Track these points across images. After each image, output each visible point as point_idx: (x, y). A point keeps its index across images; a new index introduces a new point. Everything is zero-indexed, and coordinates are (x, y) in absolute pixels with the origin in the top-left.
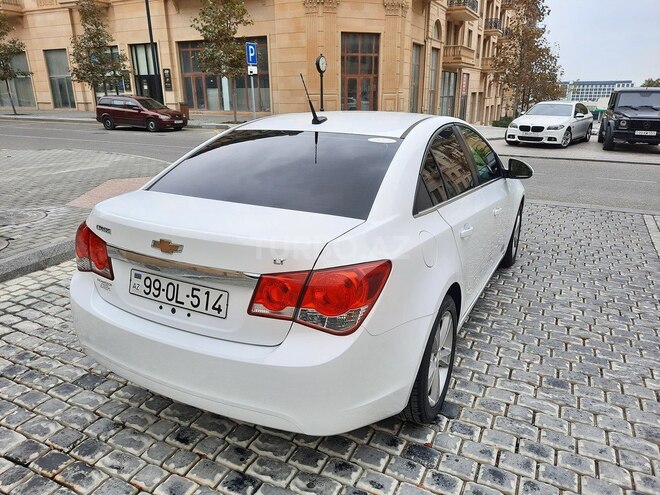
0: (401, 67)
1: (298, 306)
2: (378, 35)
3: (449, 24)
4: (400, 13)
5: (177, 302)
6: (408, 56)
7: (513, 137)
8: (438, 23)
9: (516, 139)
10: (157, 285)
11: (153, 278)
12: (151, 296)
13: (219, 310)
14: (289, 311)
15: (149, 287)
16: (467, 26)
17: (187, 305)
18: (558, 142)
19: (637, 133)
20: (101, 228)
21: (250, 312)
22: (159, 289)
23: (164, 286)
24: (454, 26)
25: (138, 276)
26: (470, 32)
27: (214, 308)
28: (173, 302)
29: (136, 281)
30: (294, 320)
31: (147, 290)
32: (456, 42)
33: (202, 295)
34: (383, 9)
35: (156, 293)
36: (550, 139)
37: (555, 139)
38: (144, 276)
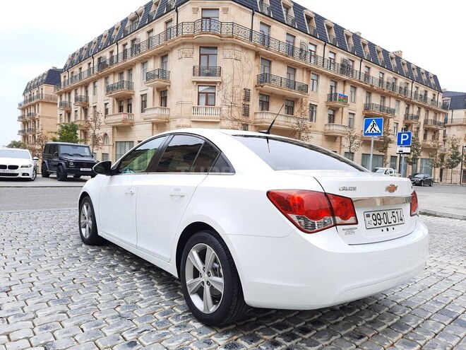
10: (379, 217)
11: (376, 214)
12: (378, 225)
13: (401, 220)
15: (376, 220)
17: (393, 223)
18: (30, 176)
19: (81, 169)
20: (345, 189)
21: (411, 216)
22: (380, 219)
23: (382, 217)
25: (368, 216)
28: (388, 224)
29: (368, 219)
31: (375, 223)
33: (395, 215)
35: (379, 222)
36: (24, 174)
37: (28, 175)
38: (371, 214)
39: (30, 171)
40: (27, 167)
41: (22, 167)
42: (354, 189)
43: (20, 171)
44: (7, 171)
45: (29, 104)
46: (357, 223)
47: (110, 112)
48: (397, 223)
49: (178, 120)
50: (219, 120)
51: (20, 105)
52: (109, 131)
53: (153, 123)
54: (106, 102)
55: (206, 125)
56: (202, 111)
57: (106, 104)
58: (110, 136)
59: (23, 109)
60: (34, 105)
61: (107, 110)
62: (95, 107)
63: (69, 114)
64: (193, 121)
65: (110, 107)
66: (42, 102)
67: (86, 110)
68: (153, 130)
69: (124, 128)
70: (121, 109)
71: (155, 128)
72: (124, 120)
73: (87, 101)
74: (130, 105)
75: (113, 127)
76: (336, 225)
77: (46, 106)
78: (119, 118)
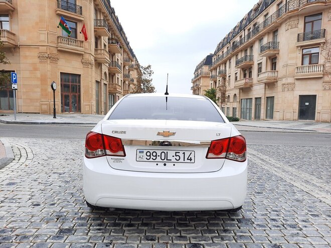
0: (92, 91)
1: (227, 152)
2: (80, 75)
3: (109, 74)
4: (90, 66)
5: (167, 160)
6: (94, 86)
8: (105, 73)
10: (154, 154)
11: (151, 152)
12: (151, 160)
13: (191, 160)
14: (223, 155)
15: (150, 156)
16: (117, 76)
17: (173, 160)
20: (116, 132)
21: (207, 157)
22: (156, 156)
23: (159, 154)
24: (112, 75)
25: (141, 152)
26: (118, 78)
27: (188, 159)
28: (165, 160)
30: (225, 158)
31: (148, 158)
32: (113, 82)
33: (181, 155)
34: (82, 64)
35: (154, 158)
38: (145, 152)
45: (197, 78)
46: (125, 155)
47: (238, 79)
48: (181, 161)
49: (284, 79)
50: (322, 76)
51: (192, 80)
52: (237, 92)
53: (265, 84)
54: (236, 72)
55: (309, 82)
56: (306, 69)
57: (236, 74)
58: (238, 95)
59: (194, 83)
60: (199, 79)
61: (236, 78)
62: (229, 76)
63: (215, 82)
64: (296, 79)
65: (238, 75)
66: (203, 77)
67: (224, 79)
68: (265, 89)
69: (246, 89)
70: (245, 76)
71: (267, 87)
72: (246, 84)
73: (225, 73)
74: (250, 73)
75: (240, 89)
76: (106, 155)
77: (205, 79)
78: (242, 82)
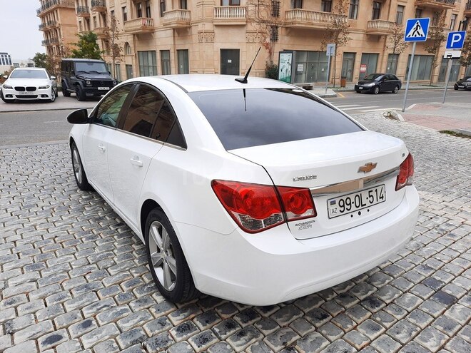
5: (362, 206)
7: (11, 96)
9: (14, 98)
10: (348, 202)
11: (344, 198)
12: (346, 211)
13: (382, 198)
15: (344, 206)
17: (368, 204)
18: (50, 97)
19: (99, 88)
20: (301, 179)
21: (396, 190)
22: (350, 204)
23: (353, 200)
25: (333, 203)
27: (380, 198)
28: (360, 207)
29: (331, 207)
30: (406, 185)
31: (342, 209)
33: (373, 194)
35: (349, 207)
36: (43, 96)
37: (47, 96)
38: (337, 201)
39: (48, 92)
40: (44, 88)
41: (40, 88)
42: (314, 177)
43: (38, 93)
44: (26, 93)
45: (47, 10)
46: (315, 215)
47: (129, 18)
48: (375, 202)
49: (200, 25)
50: (245, 23)
51: (39, 12)
52: (130, 39)
53: (174, 29)
54: (123, 6)
55: (231, 31)
56: (226, 12)
57: (124, 8)
58: (131, 45)
59: (43, 17)
60: (52, 12)
61: (125, 15)
62: (113, 12)
63: (88, 20)
64: (216, 25)
65: (128, 10)
66: (60, 8)
67: (103, 14)
68: (174, 37)
69: (145, 36)
70: (139, 14)
71: (176, 34)
72: (144, 27)
73: (104, 5)
74: (148, 9)
75: (134, 35)
76: (286, 221)
77: (65, 12)
78: (138, 24)
